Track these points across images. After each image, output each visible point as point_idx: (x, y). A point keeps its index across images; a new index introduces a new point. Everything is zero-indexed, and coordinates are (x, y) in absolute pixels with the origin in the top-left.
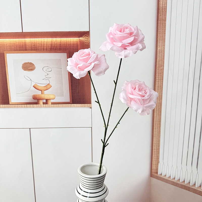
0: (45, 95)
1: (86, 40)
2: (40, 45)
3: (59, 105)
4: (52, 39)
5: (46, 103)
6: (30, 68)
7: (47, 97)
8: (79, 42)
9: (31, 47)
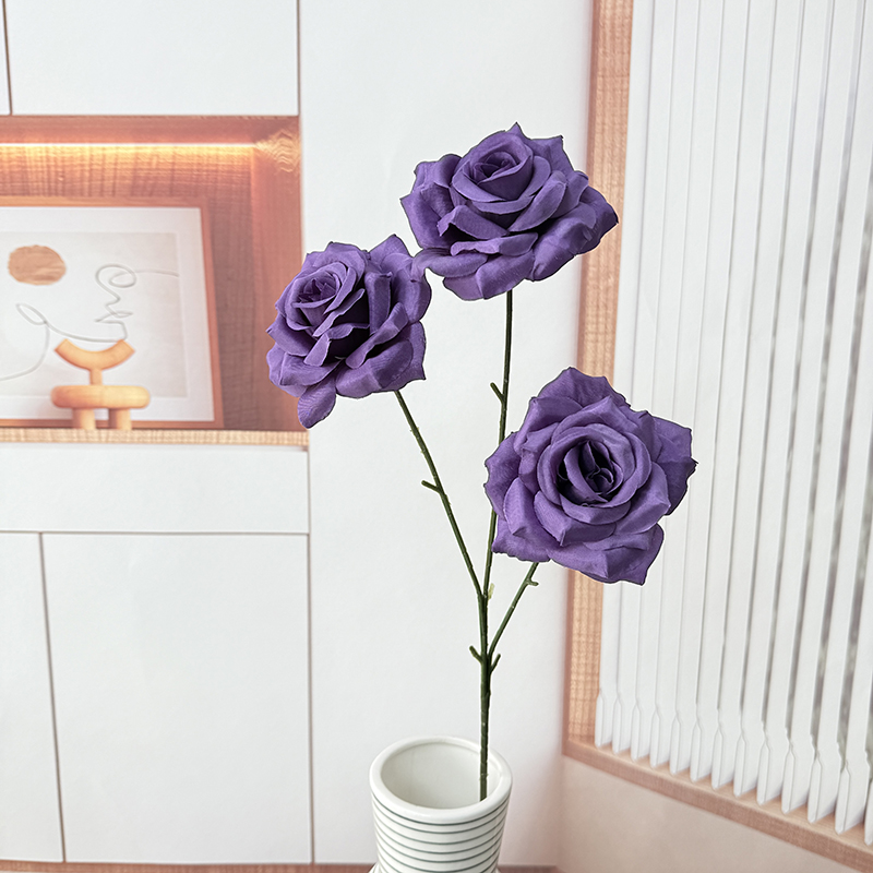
0: (106, 387)
1: (283, 152)
2: (87, 174)
3: (167, 433)
4: (138, 148)
5: (111, 424)
6: (43, 271)
7: (112, 399)
8: (252, 160)
9: (49, 182)
